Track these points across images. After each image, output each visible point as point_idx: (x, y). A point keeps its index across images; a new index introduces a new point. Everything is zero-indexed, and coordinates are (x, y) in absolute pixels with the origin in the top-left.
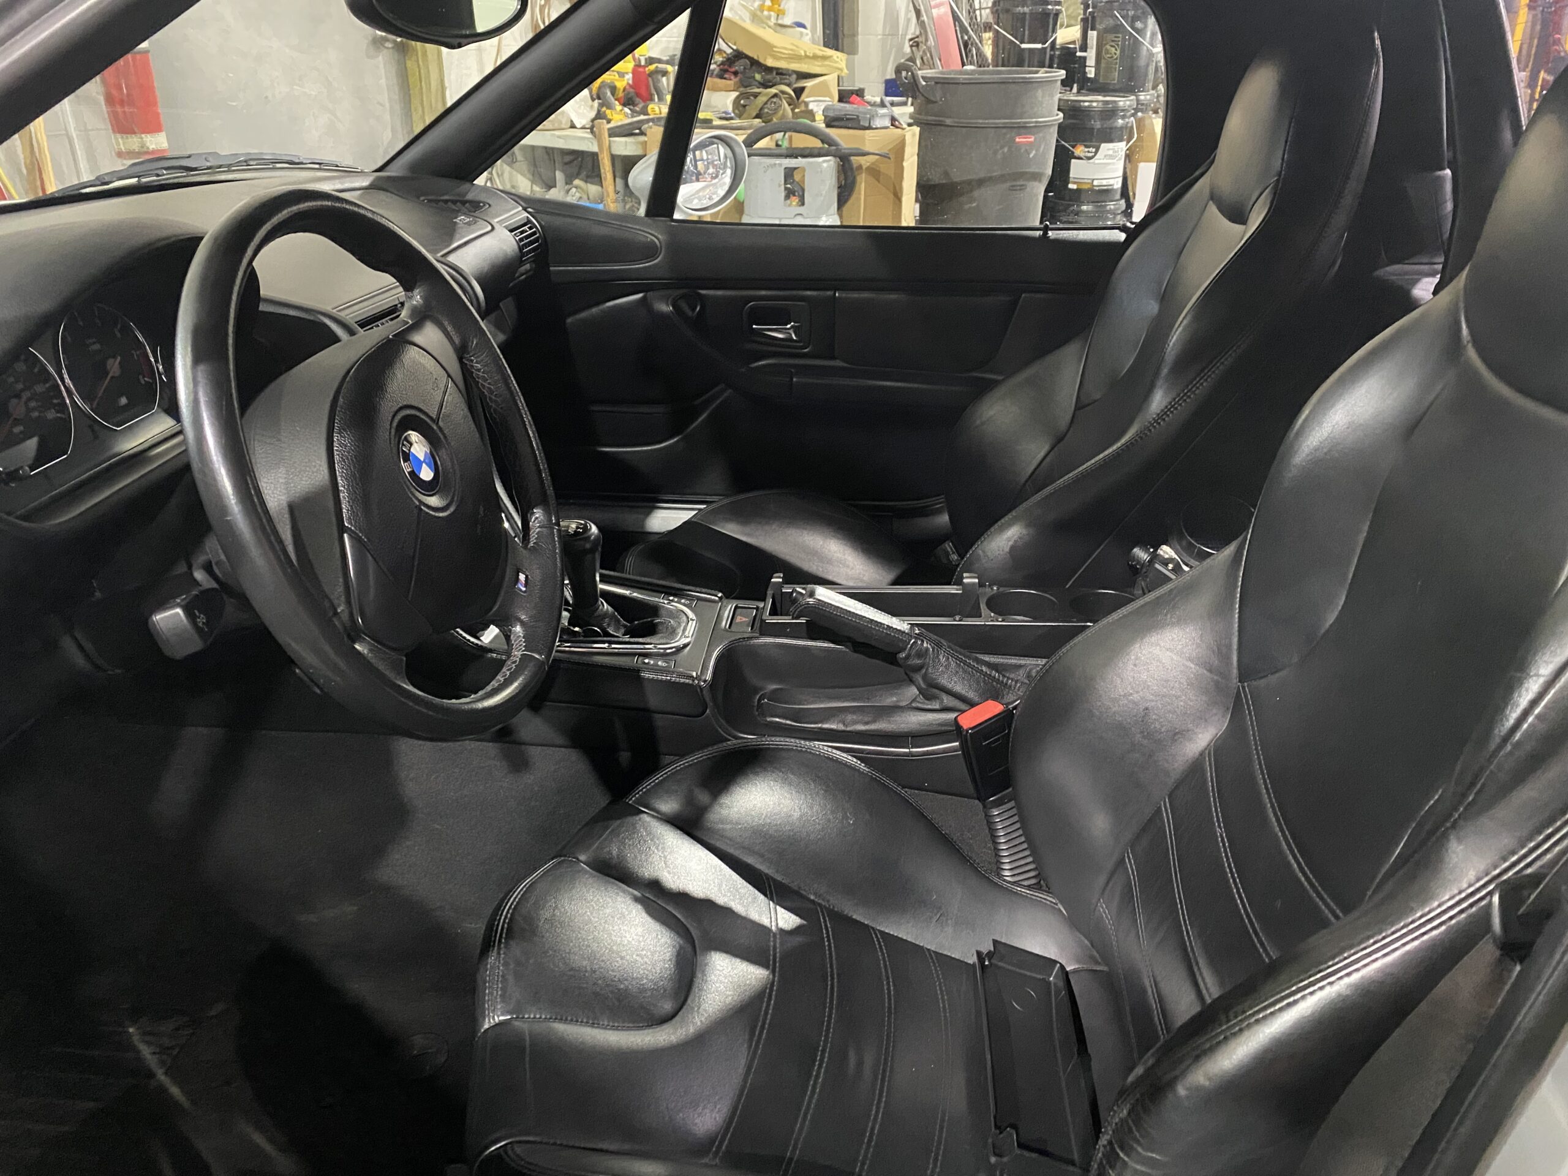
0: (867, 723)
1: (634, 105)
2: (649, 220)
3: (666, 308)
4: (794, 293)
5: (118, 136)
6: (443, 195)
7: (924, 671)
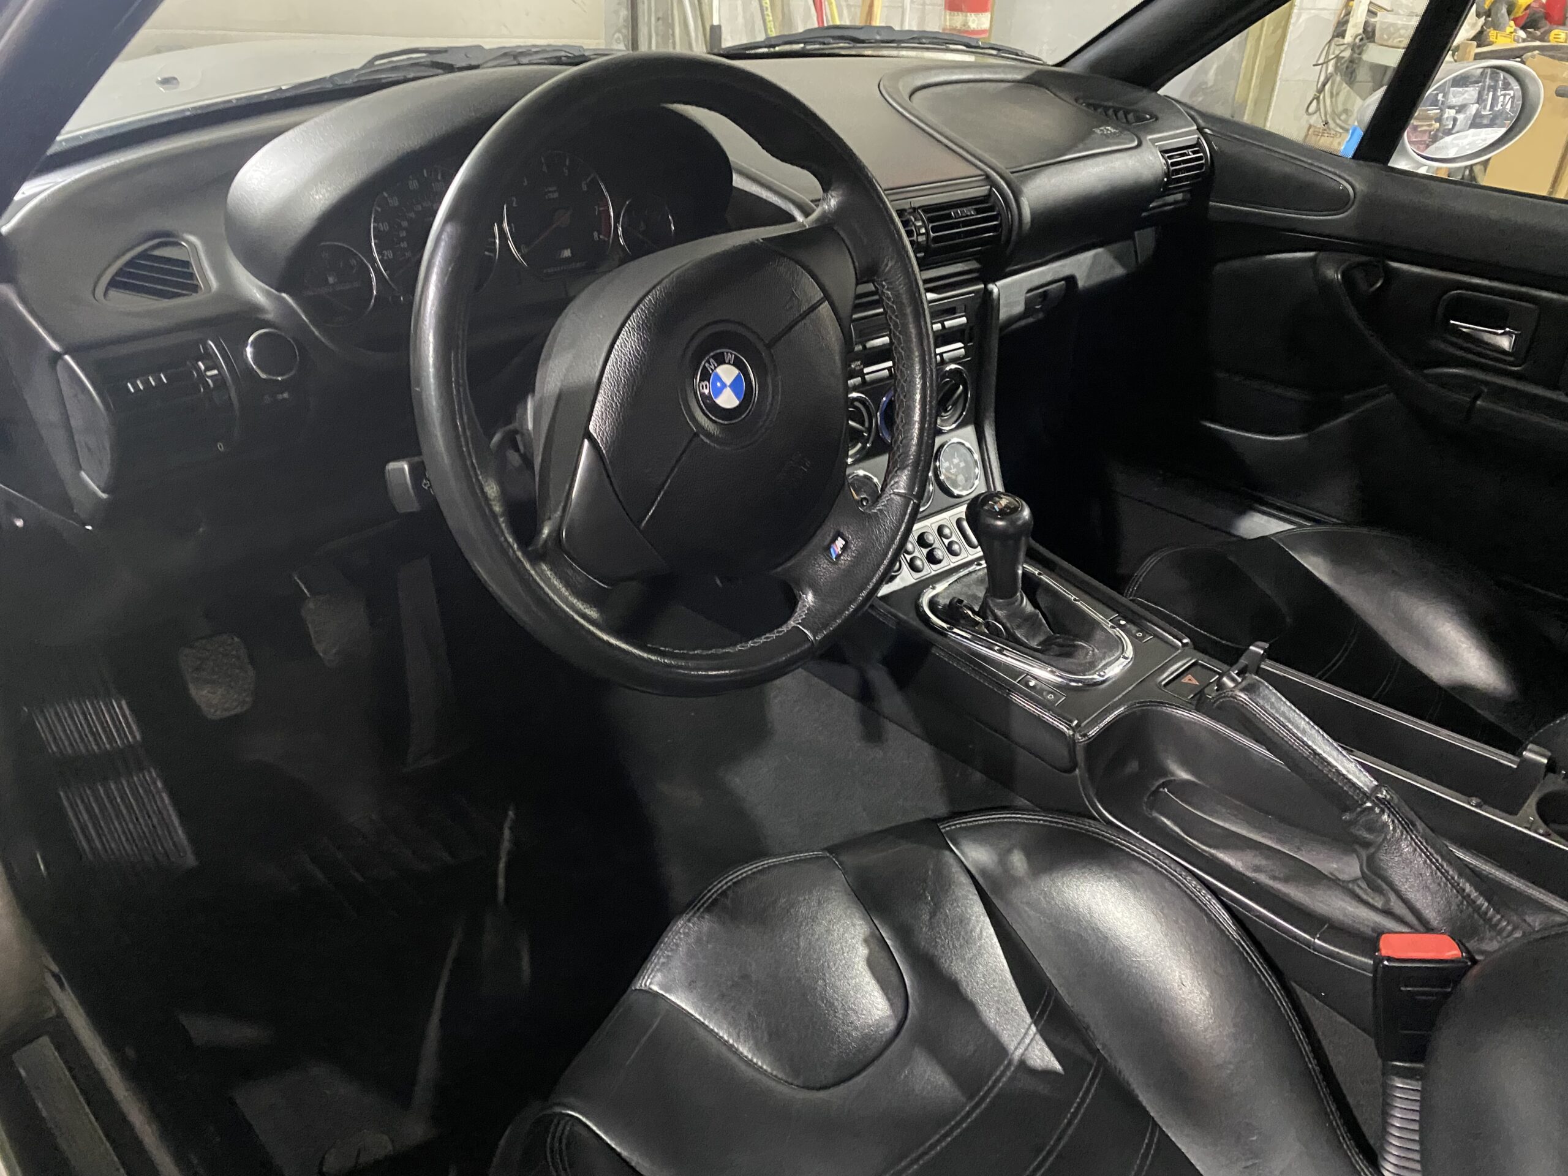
0: (1274, 878)
1: (1536, 28)
2: (1353, 163)
3: (1334, 274)
4: (1524, 289)
5: (948, 12)
6: (1108, 100)
7: (1372, 850)
